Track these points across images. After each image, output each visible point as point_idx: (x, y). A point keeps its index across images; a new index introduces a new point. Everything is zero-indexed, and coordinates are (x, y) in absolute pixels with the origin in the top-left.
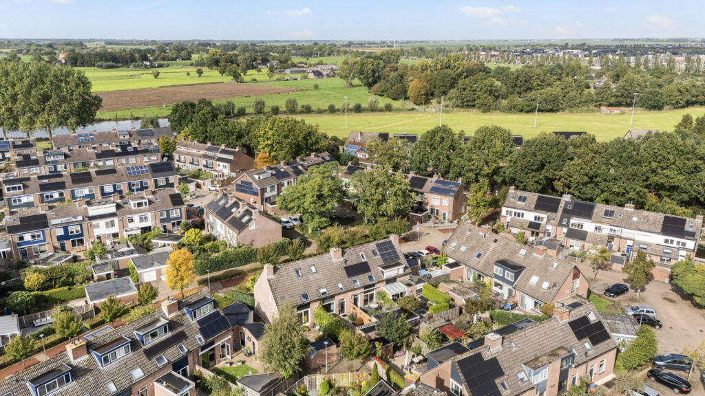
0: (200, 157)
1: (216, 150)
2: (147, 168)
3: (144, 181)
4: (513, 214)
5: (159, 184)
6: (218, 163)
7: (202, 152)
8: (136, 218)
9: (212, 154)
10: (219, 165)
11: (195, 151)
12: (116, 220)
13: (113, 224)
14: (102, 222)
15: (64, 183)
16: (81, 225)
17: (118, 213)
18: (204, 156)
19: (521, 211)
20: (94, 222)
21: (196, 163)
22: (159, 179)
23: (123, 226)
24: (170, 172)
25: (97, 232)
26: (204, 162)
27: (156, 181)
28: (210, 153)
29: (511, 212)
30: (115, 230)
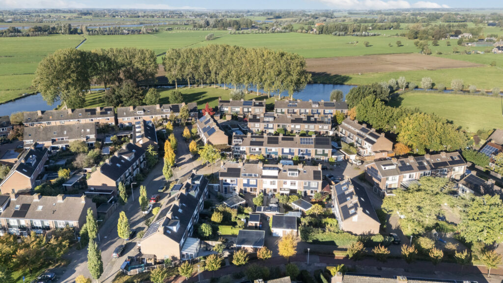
0: (355, 134)
1: (367, 132)
2: (313, 141)
3: (309, 149)
5: (318, 153)
6: (365, 142)
7: (357, 131)
8: (289, 182)
9: (364, 134)
10: (366, 144)
11: (353, 129)
12: (277, 181)
13: (274, 183)
15: (263, 142)
16: (257, 180)
17: (278, 177)
18: (358, 135)
20: (264, 180)
21: (352, 138)
22: (318, 150)
23: (280, 186)
25: (264, 186)
26: (357, 138)
27: (316, 150)
28: (362, 133)
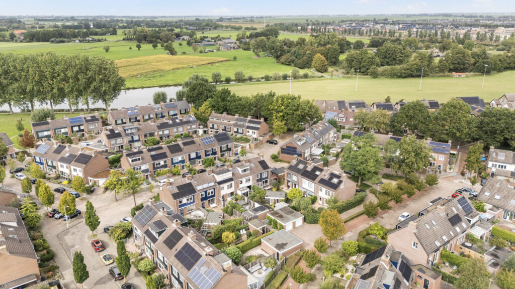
0: (231, 126)
1: (245, 121)
2: (214, 139)
3: (214, 148)
4: (498, 166)
5: (223, 150)
6: (248, 130)
7: (232, 122)
8: (244, 180)
9: (241, 123)
10: (249, 132)
11: (226, 121)
12: (233, 182)
13: (231, 186)
14: (225, 185)
15: (165, 153)
16: (214, 189)
17: (233, 178)
18: (235, 125)
19: (504, 165)
20: (222, 186)
22: (223, 146)
23: (237, 187)
24: (229, 141)
25: (223, 193)
26: (235, 129)
27: (221, 147)
28: (239, 123)
29: (496, 165)
30: (232, 190)
